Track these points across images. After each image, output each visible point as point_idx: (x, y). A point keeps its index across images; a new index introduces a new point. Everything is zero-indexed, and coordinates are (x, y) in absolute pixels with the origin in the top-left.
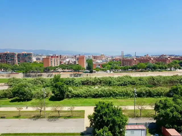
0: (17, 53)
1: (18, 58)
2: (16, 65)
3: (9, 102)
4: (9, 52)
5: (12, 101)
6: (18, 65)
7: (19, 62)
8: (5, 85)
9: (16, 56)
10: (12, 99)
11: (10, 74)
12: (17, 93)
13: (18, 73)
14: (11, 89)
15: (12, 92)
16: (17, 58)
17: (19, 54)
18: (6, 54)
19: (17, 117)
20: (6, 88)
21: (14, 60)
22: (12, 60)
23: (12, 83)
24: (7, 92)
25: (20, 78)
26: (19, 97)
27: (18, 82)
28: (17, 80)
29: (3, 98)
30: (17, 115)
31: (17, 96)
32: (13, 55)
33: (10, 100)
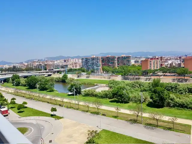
0: (117, 57)
1: (118, 61)
2: (116, 68)
3: (109, 102)
4: (110, 56)
5: (111, 102)
6: (118, 68)
7: (119, 65)
8: (107, 86)
9: (116, 59)
10: (112, 100)
11: (111, 76)
12: (116, 94)
13: (117, 75)
14: (111, 90)
15: (112, 93)
16: (116, 61)
17: (118, 57)
18: (108, 58)
19: (116, 117)
20: (107, 89)
21: (114, 63)
22: (112, 63)
23: (112, 85)
24: (108, 93)
25: (119, 80)
26: (117, 98)
27: (117, 84)
28: (116, 82)
29: (104, 97)
30: (115, 115)
31: (115, 97)
32: (113, 58)
33: (110, 100)
